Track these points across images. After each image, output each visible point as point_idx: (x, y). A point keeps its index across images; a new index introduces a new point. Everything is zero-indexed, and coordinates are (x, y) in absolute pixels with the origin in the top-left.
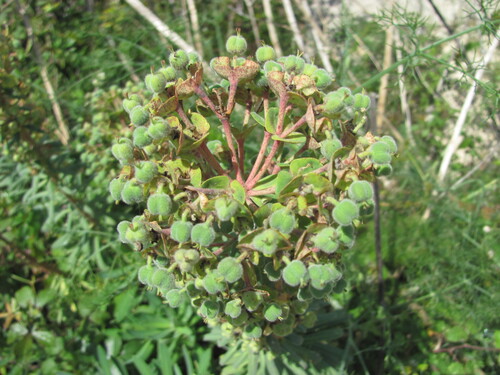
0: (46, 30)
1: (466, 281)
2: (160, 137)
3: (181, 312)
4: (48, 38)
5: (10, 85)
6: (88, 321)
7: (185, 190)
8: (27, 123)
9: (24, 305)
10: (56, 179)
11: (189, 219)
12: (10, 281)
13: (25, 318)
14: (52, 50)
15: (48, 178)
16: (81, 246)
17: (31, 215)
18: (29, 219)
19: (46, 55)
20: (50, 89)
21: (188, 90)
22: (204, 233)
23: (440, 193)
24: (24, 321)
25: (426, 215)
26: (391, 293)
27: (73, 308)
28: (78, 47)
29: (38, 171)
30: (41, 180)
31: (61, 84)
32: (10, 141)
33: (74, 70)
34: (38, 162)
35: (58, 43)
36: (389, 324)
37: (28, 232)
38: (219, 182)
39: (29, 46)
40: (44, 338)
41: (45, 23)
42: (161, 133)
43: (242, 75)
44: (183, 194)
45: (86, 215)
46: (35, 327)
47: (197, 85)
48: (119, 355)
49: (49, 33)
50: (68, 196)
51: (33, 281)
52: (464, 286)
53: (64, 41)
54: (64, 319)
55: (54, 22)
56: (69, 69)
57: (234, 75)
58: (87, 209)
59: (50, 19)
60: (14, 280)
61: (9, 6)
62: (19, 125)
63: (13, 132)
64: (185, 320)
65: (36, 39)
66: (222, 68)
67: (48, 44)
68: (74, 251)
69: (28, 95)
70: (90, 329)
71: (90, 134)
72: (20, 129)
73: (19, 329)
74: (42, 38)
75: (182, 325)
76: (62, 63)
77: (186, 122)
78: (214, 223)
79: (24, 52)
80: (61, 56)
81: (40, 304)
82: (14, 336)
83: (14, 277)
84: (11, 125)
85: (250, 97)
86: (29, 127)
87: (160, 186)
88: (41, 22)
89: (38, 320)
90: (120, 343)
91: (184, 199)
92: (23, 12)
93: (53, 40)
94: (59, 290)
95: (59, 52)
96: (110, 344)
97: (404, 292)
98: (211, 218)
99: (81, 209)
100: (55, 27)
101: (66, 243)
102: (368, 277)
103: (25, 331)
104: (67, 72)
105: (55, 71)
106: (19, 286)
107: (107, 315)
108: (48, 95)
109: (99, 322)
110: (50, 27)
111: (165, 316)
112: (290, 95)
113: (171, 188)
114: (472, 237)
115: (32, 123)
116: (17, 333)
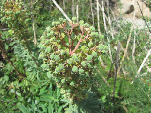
0: (36, 14)
1: (139, 102)
2: (52, 35)
3: (57, 95)
4: (36, 16)
5: (23, 24)
6: (31, 93)
7: (55, 48)
8: (25, 35)
9: (15, 85)
10: (30, 52)
11: (55, 54)
12: (13, 79)
13: (15, 88)
14: (37, 19)
15: (28, 51)
16: (33, 72)
17: (22, 62)
18: (21, 63)
19: (35, 20)
20: (34, 29)
21: (62, 27)
22: (57, 58)
23: (137, 76)
24: (14, 89)
25: (132, 82)
26: (118, 102)
27: (28, 89)
28: (44, 20)
29: (26, 49)
30: (26, 52)
31: (37, 29)
32: (20, 39)
33: (42, 25)
34: (26, 46)
35: (39, 18)
36: (113, 108)
37: (20, 67)
38: (64, 48)
39: (31, 17)
40: (19, 95)
41: (37, 12)
42: (52, 34)
43: (75, 26)
44: (55, 49)
45: (37, 64)
46: (17, 91)
47: (64, 27)
48: (38, 104)
49: (37, 15)
50: (33, 57)
51: (19, 80)
52: (138, 103)
53: (41, 17)
54: (25, 92)
55: (39, 12)
56: (40, 25)
57: (73, 26)
58: (37, 62)
59: (38, 11)
60: (14, 79)
61: (28, 6)
62: (23, 35)
63: (21, 37)
64: (58, 97)
65: (33, 16)
66: (70, 24)
67: (36, 18)
68: (31, 73)
69: (27, 28)
70: (32, 96)
71: (41, 41)
72: (23, 36)
73: (13, 91)
74: (35, 16)
75: (57, 99)
76: (39, 23)
77: (60, 34)
78: (60, 56)
79: (29, 19)
80: (39, 21)
81: (20, 86)
82: (11, 93)
83: (14, 78)
84: (21, 35)
85: (77, 32)
86: (26, 36)
87: (50, 46)
88: (35, 11)
89: (18, 89)
90: (39, 101)
91: (55, 50)
92: (31, 8)
93: (38, 17)
94: (25, 84)
95: (39, 20)
96: (36, 101)
97: (122, 103)
98: (60, 54)
99: (35, 62)
100: (39, 13)
101: (30, 71)
102: (111, 95)
103: (14, 92)
104: (40, 26)
105: (37, 25)
106: (15, 80)
107: (37, 93)
108: (33, 30)
109: (34, 94)
110: (38, 13)
111: (53, 96)
112: (84, 32)
113: (52, 47)
114: (144, 90)
115: (27, 35)
116: (12, 92)
